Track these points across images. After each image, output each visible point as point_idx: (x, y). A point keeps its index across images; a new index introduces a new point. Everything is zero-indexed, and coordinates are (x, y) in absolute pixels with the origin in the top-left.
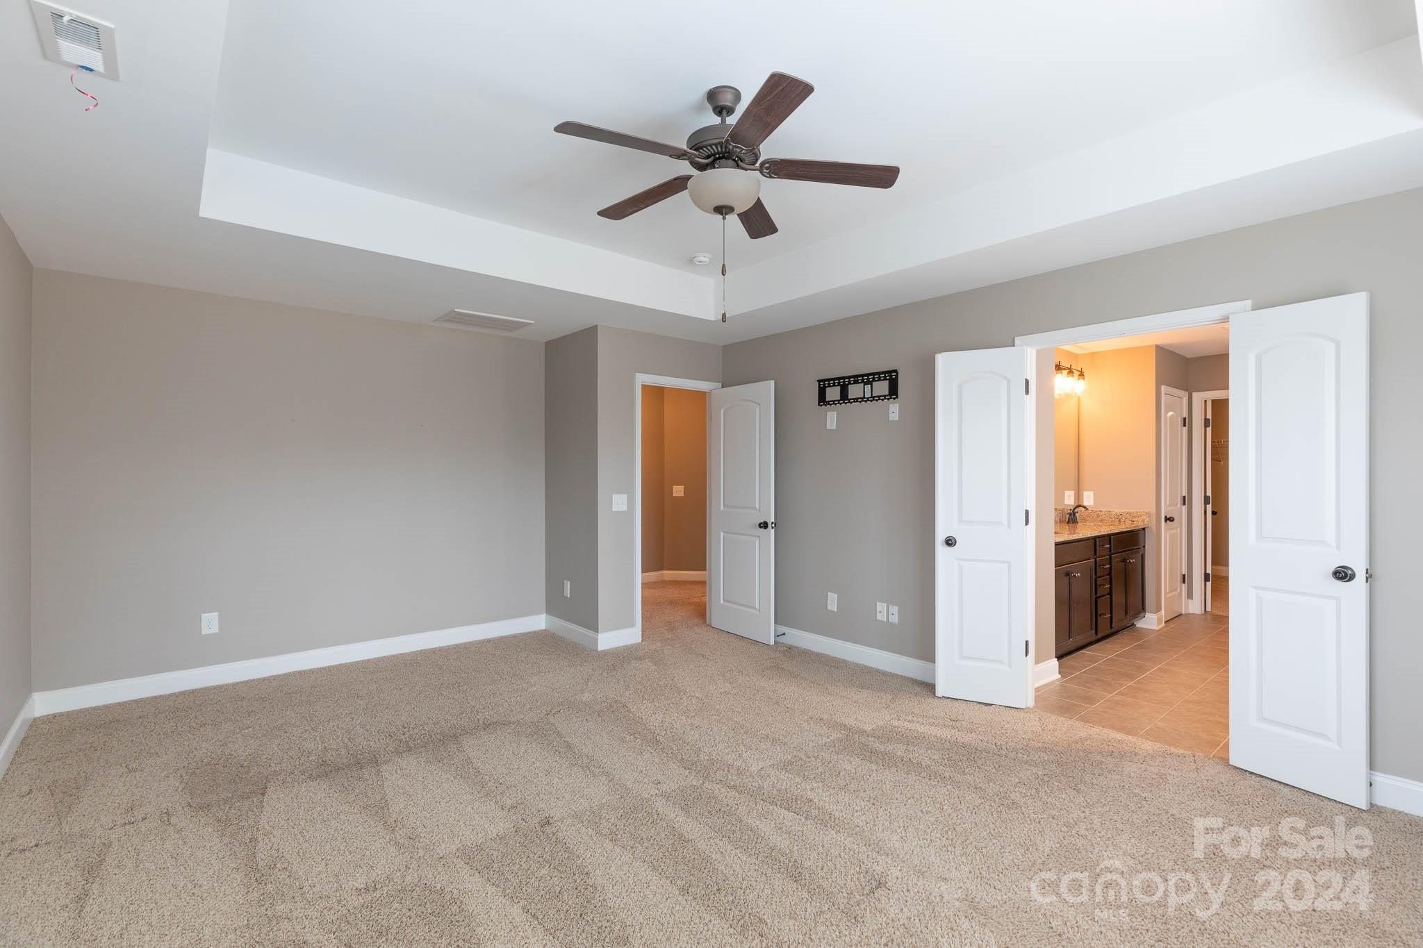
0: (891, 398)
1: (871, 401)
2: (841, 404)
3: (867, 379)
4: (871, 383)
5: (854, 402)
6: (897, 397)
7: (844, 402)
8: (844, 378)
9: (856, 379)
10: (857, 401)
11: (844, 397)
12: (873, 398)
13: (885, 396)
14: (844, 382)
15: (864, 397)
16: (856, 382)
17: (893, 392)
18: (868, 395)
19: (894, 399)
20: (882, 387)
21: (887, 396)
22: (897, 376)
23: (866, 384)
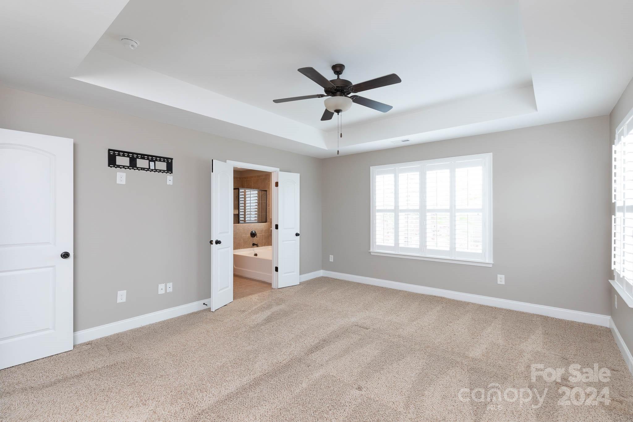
0: (168, 173)
1: (155, 172)
2: (130, 169)
3: (152, 158)
4: (154, 162)
5: (142, 170)
6: (172, 173)
7: (133, 169)
8: (133, 153)
9: (143, 156)
10: (144, 170)
11: (133, 165)
12: (156, 170)
13: (164, 171)
14: (133, 156)
15: (149, 168)
16: (143, 158)
17: (169, 169)
18: (152, 167)
19: (170, 173)
20: (162, 166)
21: (166, 171)
22: (172, 161)
23: (150, 161)
